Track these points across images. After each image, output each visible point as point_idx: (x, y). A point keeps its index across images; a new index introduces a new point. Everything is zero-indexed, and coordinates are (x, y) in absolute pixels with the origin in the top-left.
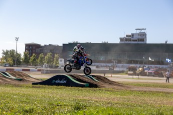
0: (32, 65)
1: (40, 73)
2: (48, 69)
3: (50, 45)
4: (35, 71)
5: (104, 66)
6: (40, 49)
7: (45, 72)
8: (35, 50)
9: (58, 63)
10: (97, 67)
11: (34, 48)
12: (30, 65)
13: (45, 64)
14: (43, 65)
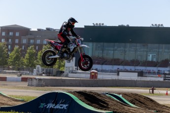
0: (13, 69)
1: (25, 84)
2: (44, 77)
3: (48, 29)
4: (17, 81)
5: (154, 73)
6: (29, 36)
7: (35, 82)
8: (19, 38)
9: (64, 66)
10: (141, 74)
11: (17, 34)
12: (9, 69)
13: (38, 68)
14: (34, 69)
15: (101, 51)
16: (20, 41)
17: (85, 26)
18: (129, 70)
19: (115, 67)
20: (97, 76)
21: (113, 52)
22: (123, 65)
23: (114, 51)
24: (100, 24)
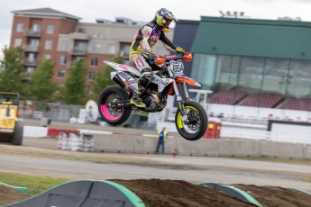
3: (120, 20)
6: (77, 35)
8: (55, 39)
11: (50, 30)
12: (25, 107)
13: (91, 107)
14: (82, 110)
15: (235, 75)
16: (55, 45)
17: (202, 17)
18: (295, 120)
19: (265, 113)
20: (219, 131)
21: (260, 77)
22: (281, 108)
23: (263, 74)
24: (235, 13)
